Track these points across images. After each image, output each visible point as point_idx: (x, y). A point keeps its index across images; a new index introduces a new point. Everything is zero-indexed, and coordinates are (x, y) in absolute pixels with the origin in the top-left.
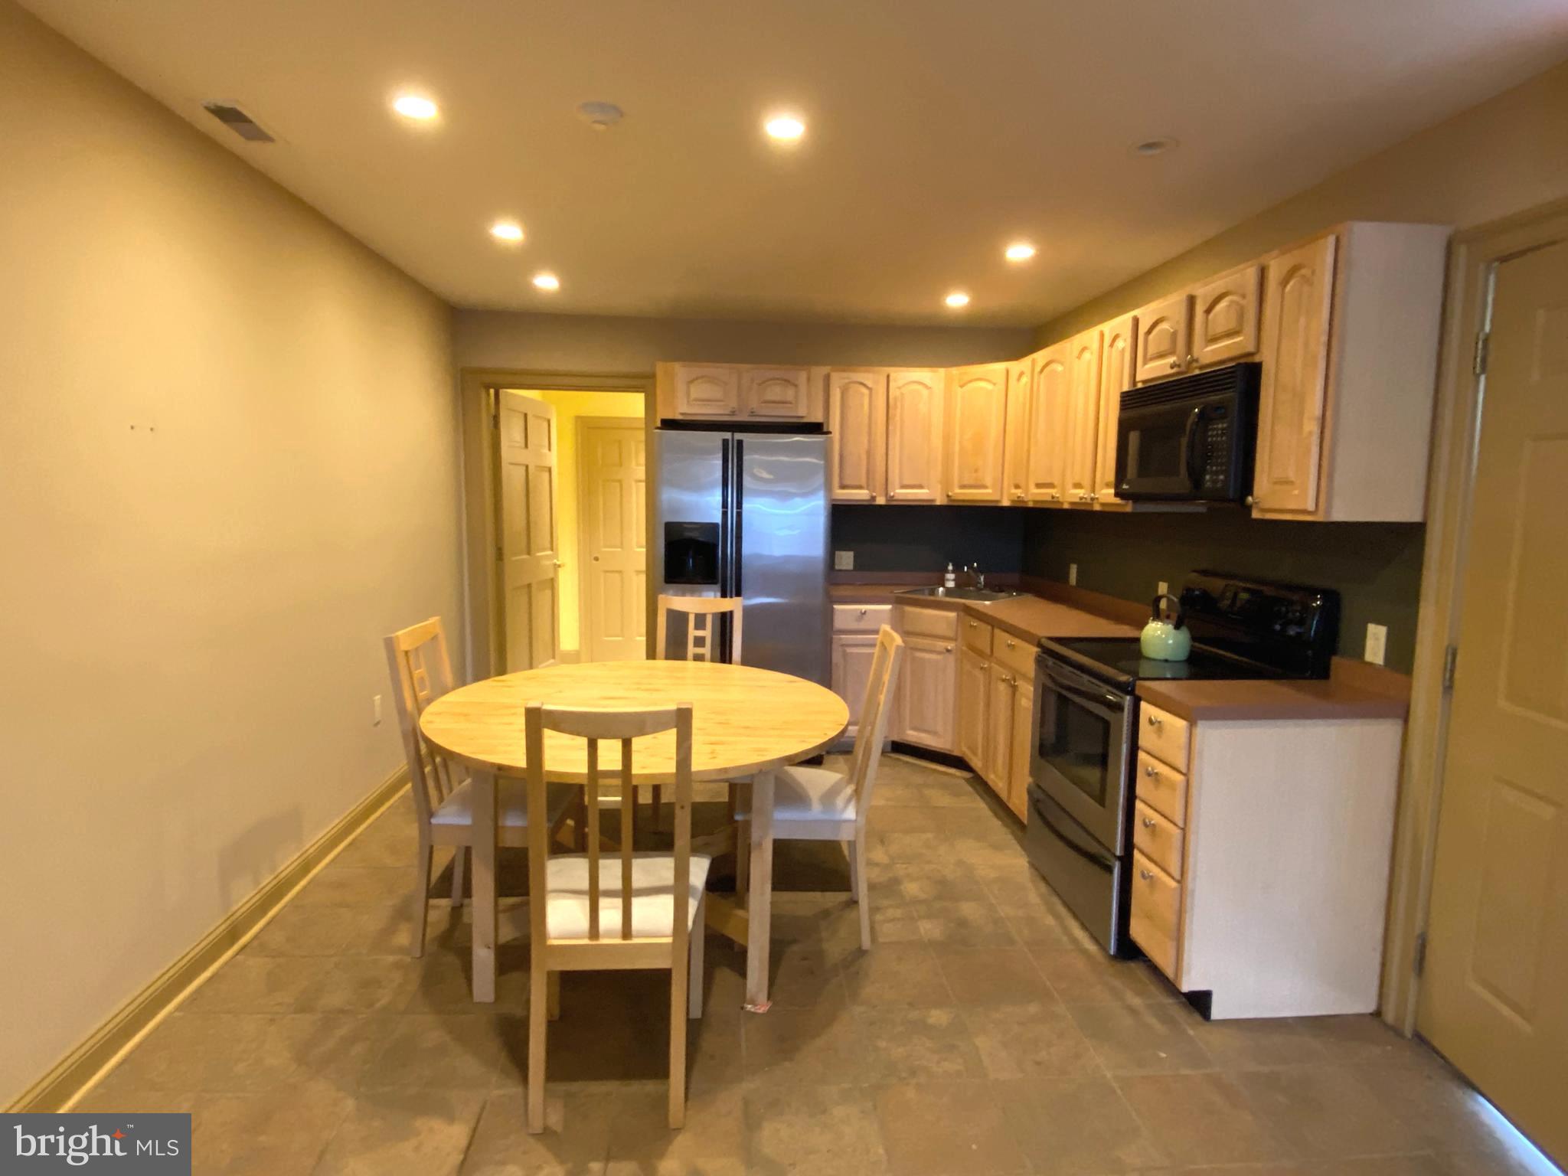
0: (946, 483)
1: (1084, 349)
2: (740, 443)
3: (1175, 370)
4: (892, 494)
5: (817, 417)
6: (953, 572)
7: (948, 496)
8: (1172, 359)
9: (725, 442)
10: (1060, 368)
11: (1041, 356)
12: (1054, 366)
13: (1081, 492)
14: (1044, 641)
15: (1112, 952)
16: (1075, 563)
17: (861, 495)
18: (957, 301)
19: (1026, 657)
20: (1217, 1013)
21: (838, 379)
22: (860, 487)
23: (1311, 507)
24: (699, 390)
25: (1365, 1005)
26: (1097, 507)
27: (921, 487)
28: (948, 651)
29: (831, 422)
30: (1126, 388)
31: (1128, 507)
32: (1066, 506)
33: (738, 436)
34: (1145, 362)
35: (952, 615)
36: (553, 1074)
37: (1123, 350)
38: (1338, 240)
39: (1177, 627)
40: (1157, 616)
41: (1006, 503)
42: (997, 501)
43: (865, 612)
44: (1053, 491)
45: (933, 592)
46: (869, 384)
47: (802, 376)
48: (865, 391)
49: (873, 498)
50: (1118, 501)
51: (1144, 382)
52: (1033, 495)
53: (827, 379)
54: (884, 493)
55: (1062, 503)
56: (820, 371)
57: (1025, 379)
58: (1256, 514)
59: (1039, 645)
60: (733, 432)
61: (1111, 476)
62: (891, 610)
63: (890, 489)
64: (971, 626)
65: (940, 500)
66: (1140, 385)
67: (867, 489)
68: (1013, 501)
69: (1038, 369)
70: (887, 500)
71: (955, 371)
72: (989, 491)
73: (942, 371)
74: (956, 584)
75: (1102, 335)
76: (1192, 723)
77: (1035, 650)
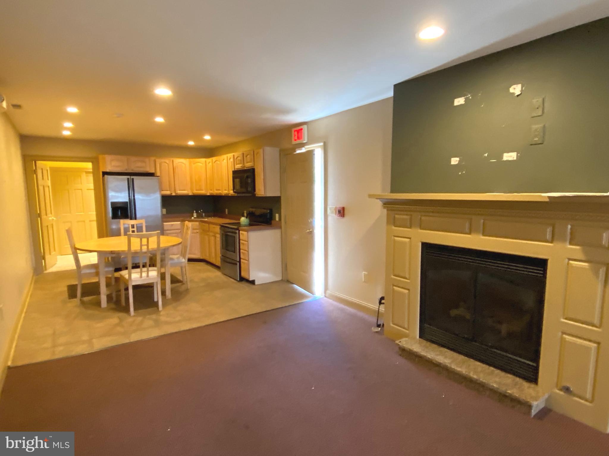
0: (192, 189)
1: (224, 159)
2: (133, 179)
3: (242, 167)
4: (177, 192)
5: (152, 171)
6: (196, 213)
7: (193, 193)
8: (241, 165)
9: (128, 179)
10: (219, 162)
11: (214, 159)
12: (217, 162)
13: (226, 192)
14: (221, 224)
15: (239, 280)
16: (227, 208)
17: (168, 193)
18: (191, 143)
19: (218, 229)
20: (256, 283)
21: (158, 161)
22: (167, 191)
23: (263, 194)
24: (114, 163)
25: (279, 278)
26: (230, 195)
27: (184, 190)
28: (197, 232)
29: (157, 172)
30: (233, 170)
31: (236, 195)
32: (223, 195)
33: (132, 177)
34: (236, 165)
35: (197, 223)
36: (135, 309)
37: (232, 162)
38: (263, 149)
39: (247, 218)
40: (243, 216)
41: (208, 194)
42: (206, 194)
43: (173, 224)
44: (220, 191)
45: (191, 218)
46: (168, 162)
47: (147, 160)
48: (167, 165)
49: (172, 194)
50: (234, 193)
51: (237, 169)
52: (215, 192)
53: (155, 161)
54: (174, 192)
55: (222, 194)
56: (153, 159)
57: (210, 164)
58: (257, 196)
59: (220, 225)
60: (130, 176)
61: (232, 188)
62: (180, 223)
63: (176, 191)
64: (203, 225)
65: (190, 194)
66: (236, 170)
67: (170, 191)
68: (210, 194)
69: (213, 162)
70: (176, 194)
71: (191, 160)
72: (204, 191)
73: (188, 160)
74: (197, 216)
75: (227, 157)
76: (248, 232)
77: (219, 226)
